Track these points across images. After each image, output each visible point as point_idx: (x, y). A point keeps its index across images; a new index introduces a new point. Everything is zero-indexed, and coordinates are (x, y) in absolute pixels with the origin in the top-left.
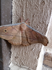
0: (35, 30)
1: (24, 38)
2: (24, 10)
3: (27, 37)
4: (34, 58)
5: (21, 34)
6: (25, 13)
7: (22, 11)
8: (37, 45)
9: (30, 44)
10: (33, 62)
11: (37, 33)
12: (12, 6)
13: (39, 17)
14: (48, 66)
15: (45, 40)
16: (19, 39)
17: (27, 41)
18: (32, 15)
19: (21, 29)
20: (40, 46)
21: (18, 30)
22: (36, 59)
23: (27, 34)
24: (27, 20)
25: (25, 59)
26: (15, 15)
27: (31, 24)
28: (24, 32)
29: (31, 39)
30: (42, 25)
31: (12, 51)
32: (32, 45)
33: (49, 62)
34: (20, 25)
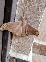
0: (31, 26)
1: (24, 31)
2: (25, 12)
3: (26, 31)
4: (29, 45)
5: (22, 28)
6: (25, 14)
7: (24, 13)
8: (32, 36)
9: (27, 35)
10: (28, 48)
11: (33, 28)
12: (16, 8)
13: (35, 18)
14: (35, 52)
15: (37, 33)
16: (20, 32)
17: (25, 33)
18: (30, 16)
19: (22, 25)
20: (34, 37)
21: (20, 25)
22: (30, 46)
23: (26, 29)
24: (27, 19)
25: (22, 46)
26: (18, 15)
27: (29, 22)
28: (24, 27)
29: (28, 32)
30: (36, 23)
31: (12, 41)
32: (28, 36)
33: (36, 49)
34: (22, 22)
